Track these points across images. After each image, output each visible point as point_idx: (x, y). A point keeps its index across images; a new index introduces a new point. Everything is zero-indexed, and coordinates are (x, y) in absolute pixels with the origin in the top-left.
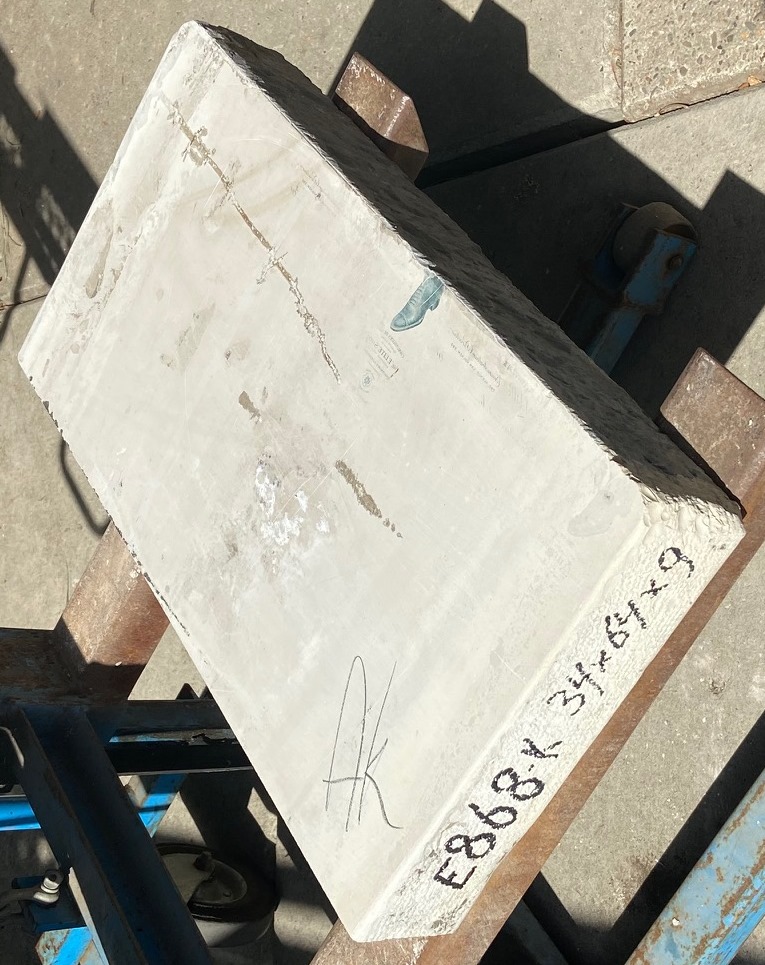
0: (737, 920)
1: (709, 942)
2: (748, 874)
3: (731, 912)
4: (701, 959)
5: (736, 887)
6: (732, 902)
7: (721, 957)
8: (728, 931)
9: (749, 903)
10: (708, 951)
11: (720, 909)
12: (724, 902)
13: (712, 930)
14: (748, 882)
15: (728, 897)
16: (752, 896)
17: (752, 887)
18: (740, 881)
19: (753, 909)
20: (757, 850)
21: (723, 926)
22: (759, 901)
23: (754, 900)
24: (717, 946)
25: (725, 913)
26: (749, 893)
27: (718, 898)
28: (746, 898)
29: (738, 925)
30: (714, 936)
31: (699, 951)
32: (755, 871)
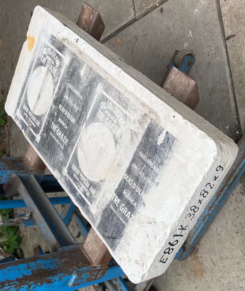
0: (212, 212)
1: (206, 217)
2: (214, 201)
3: (210, 210)
4: (204, 221)
5: (211, 204)
6: (211, 208)
7: (209, 221)
8: (210, 214)
9: (215, 208)
10: (206, 219)
11: (208, 210)
12: (209, 208)
13: (206, 215)
14: (214, 203)
15: (210, 207)
16: (215, 206)
17: (215, 204)
18: (212, 203)
19: (215, 209)
20: (216, 196)
21: (209, 213)
22: (217, 207)
23: (216, 207)
24: (208, 218)
25: (209, 210)
26: (214, 205)
27: (208, 208)
28: (214, 207)
29: (212, 213)
30: (207, 216)
31: (204, 220)
32: (215, 200)
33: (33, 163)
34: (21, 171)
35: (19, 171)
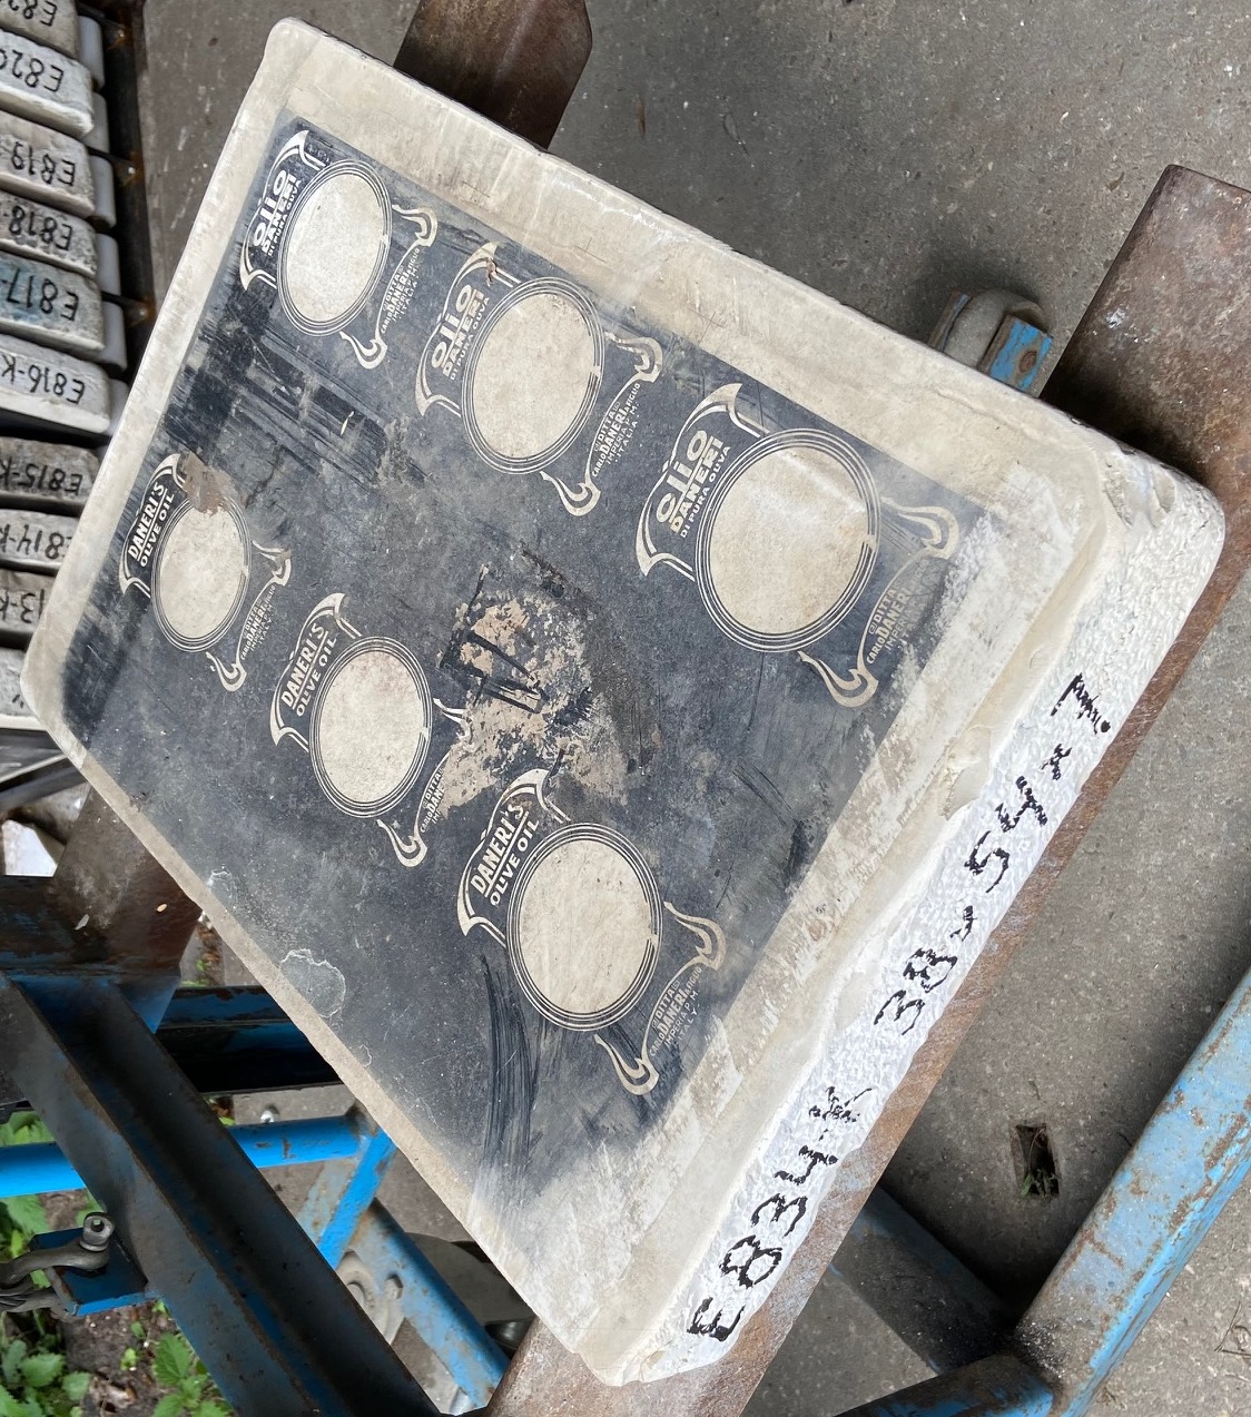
0: (1227, 1172)
1: (1191, 1205)
3: (1219, 1163)
4: (1180, 1229)
6: (1220, 1149)
8: (1216, 1188)
9: (1244, 1147)
10: (1188, 1218)
11: (1202, 1160)
12: (1208, 1151)
13: (1192, 1189)
14: (1241, 1120)
15: (1216, 1140)
18: (1229, 1122)
21: (1209, 1182)
24: (1202, 1210)
25: (1210, 1165)
27: (1198, 1147)
28: (1241, 1141)
29: (1229, 1178)
30: (1197, 1197)
31: (1177, 1219)
33: (111, 908)
34: (35, 958)
35: (23, 960)
